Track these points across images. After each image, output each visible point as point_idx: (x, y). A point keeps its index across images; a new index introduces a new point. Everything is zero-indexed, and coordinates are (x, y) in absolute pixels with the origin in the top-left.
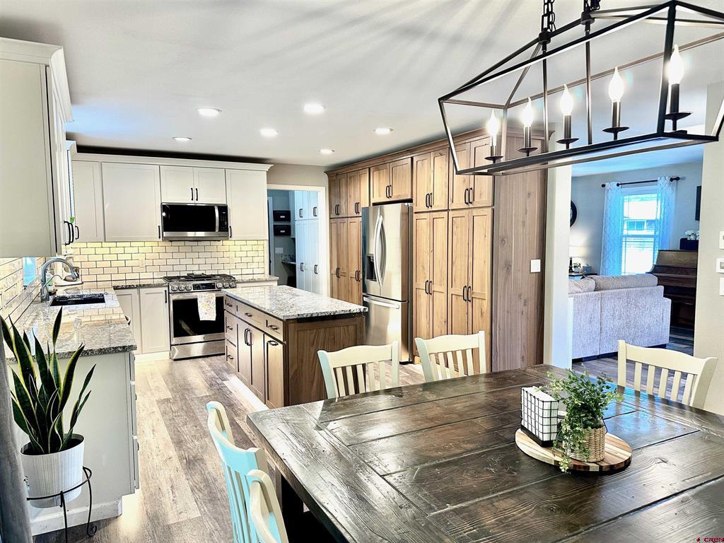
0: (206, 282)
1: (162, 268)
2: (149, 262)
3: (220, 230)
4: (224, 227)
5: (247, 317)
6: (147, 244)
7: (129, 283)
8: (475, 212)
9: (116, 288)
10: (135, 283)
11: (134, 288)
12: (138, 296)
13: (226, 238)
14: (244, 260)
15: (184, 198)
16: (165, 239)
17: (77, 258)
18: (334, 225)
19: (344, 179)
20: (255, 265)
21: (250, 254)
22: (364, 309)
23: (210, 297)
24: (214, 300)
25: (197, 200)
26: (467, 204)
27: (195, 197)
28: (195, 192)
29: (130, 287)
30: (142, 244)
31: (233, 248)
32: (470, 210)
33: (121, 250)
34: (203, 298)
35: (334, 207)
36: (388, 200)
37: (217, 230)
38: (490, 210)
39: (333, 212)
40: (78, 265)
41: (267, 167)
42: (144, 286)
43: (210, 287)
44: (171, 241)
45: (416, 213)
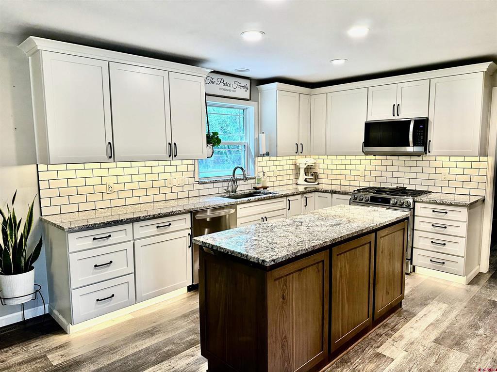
0: (383, 196)
2: (367, 173)
3: (415, 145)
4: (420, 142)
11: (329, 193)
14: (460, 178)
25: (398, 116)
27: (396, 113)
28: (396, 108)
29: (326, 191)
37: (411, 145)
41: (485, 66)
42: (335, 192)
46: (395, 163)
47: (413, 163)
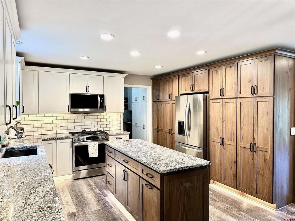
0: (93, 136)
1: (69, 128)
2: (62, 125)
3: (100, 108)
4: (103, 106)
5: (124, 162)
6: (61, 115)
7: (51, 137)
8: (259, 99)
9: (44, 140)
10: (54, 136)
11: (54, 140)
12: (56, 144)
13: (103, 111)
14: (111, 123)
15: (81, 91)
16: (71, 112)
17: (23, 123)
18: (155, 105)
19: (162, 82)
20: (116, 125)
21: (114, 120)
22: (209, 163)
23: (95, 144)
24: (97, 146)
25: (89, 92)
26: (252, 94)
27: (88, 90)
28: (88, 88)
29: (51, 139)
30: (59, 115)
31: (105, 117)
32: (255, 98)
33: (47, 118)
34: (91, 145)
35: (156, 96)
36: (192, 92)
37: (99, 108)
38: (272, 98)
39: (155, 98)
40: (23, 126)
41: (124, 75)
42: (59, 139)
43: (94, 139)
44: (74, 114)
45: (211, 99)
46: (79, 117)
47: (89, 117)
